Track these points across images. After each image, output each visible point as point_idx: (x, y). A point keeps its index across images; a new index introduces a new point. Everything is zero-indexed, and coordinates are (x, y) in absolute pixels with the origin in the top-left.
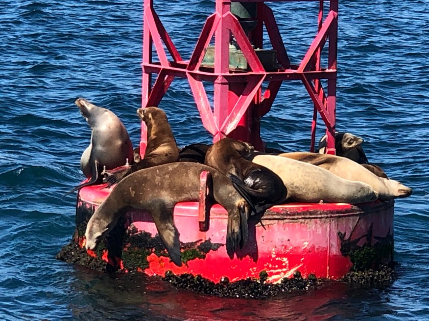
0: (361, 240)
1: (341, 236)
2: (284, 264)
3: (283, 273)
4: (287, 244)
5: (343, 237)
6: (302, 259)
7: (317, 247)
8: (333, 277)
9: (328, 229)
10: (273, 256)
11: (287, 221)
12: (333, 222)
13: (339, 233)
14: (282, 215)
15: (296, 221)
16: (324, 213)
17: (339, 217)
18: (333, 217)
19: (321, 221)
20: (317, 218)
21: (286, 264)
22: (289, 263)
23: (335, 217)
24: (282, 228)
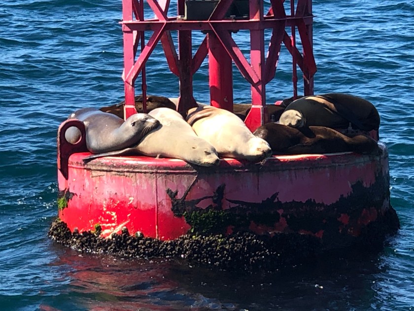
0: (201, 201)
1: (172, 195)
2: (113, 219)
3: (112, 228)
4: (115, 198)
5: (175, 197)
6: (129, 215)
7: (142, 203)
8: (163, 237)
9: (154, 185)
10: (105, 209)
11: (113, 173)
12: (160, 179)
13: (168, 191)
14: (109, 166)
15: (121, 174)
16: (149, 168)
17: (168, 173)
18: (159, 173)
19: (146, 176)
20: (141, 172)
21: (115, 219)
22: (117, 218)
23: (161, 173)
24: (109, 180)
